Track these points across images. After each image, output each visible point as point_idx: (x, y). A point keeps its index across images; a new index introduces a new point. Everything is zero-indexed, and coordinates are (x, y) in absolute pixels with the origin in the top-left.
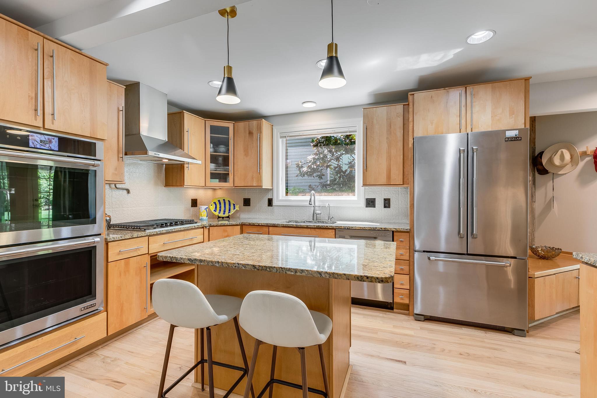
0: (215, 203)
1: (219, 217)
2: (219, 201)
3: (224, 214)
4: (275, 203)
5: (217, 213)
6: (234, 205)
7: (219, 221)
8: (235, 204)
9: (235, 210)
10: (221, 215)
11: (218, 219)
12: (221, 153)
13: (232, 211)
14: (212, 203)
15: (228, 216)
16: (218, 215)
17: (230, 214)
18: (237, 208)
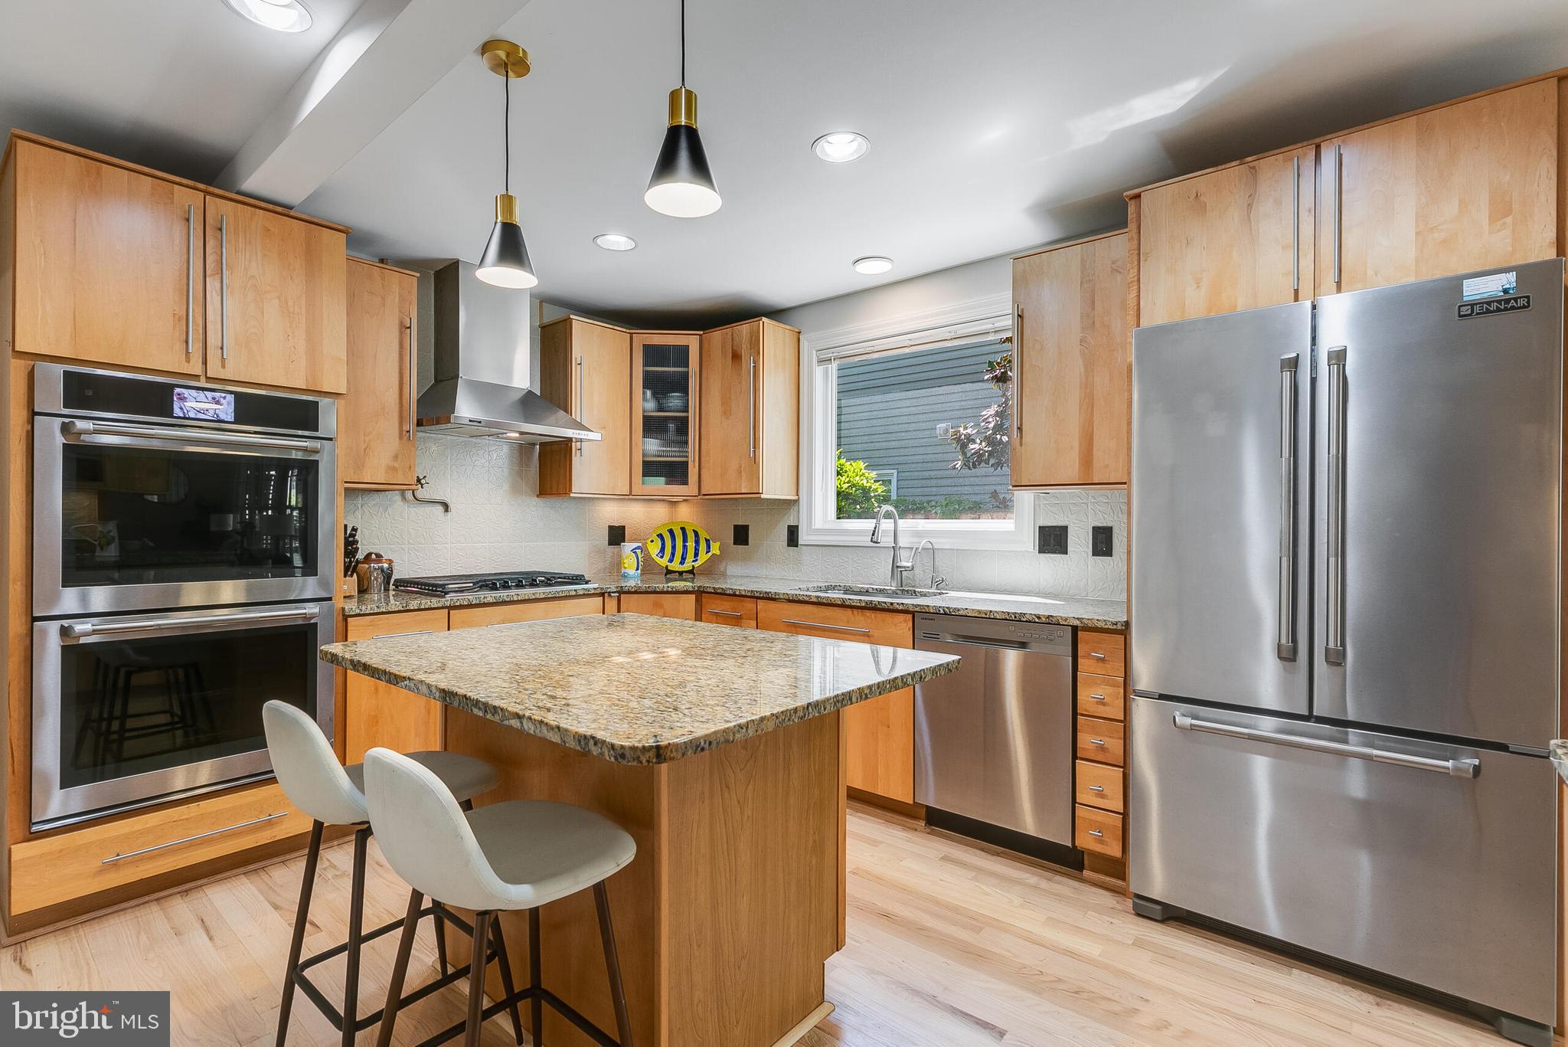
0: (660, 536)
1: (669, 572)
2: (671, 531)
3: (682, 563)
4: (803, 538)
5: (663, 562)
6: (707, 541)
7: (668, 581)
8: (709, 540)
9: (710, 554)
10: (675, 566)
11: (666, 575)
12: (674, 411)
13: (703, 557)
14: (654, 537)
15: (691, 568)
16: (667, 566)
17: (696, 564)
18: (715, 549)
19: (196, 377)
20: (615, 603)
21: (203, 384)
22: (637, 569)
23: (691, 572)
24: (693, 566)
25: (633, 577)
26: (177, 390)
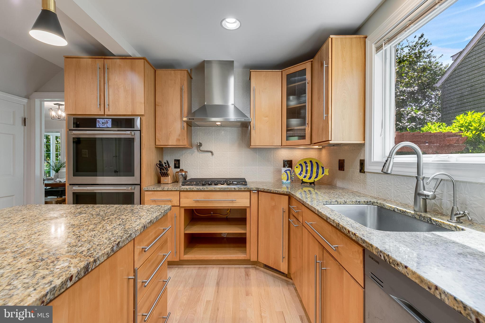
0: (301, 165)
1: (303, 182)
2: (305, 163)
3: (310, 179)
4: (367, 167)
5: (301, 177)
6: (323, 168)
8: (323, 167)
9: (324, 175)
10: (306, 180)
14: (298, 165)
15: (313, 181)
16: (302, 180)
17: (316, 180)
18: (326, 173)
19: (104, 115)
20: (256, 195)
21: (106, 117)
22: (288, 180)
23: (313, 183)
24: (314, 180)
25: (285, 184)
26: (98, 120)
